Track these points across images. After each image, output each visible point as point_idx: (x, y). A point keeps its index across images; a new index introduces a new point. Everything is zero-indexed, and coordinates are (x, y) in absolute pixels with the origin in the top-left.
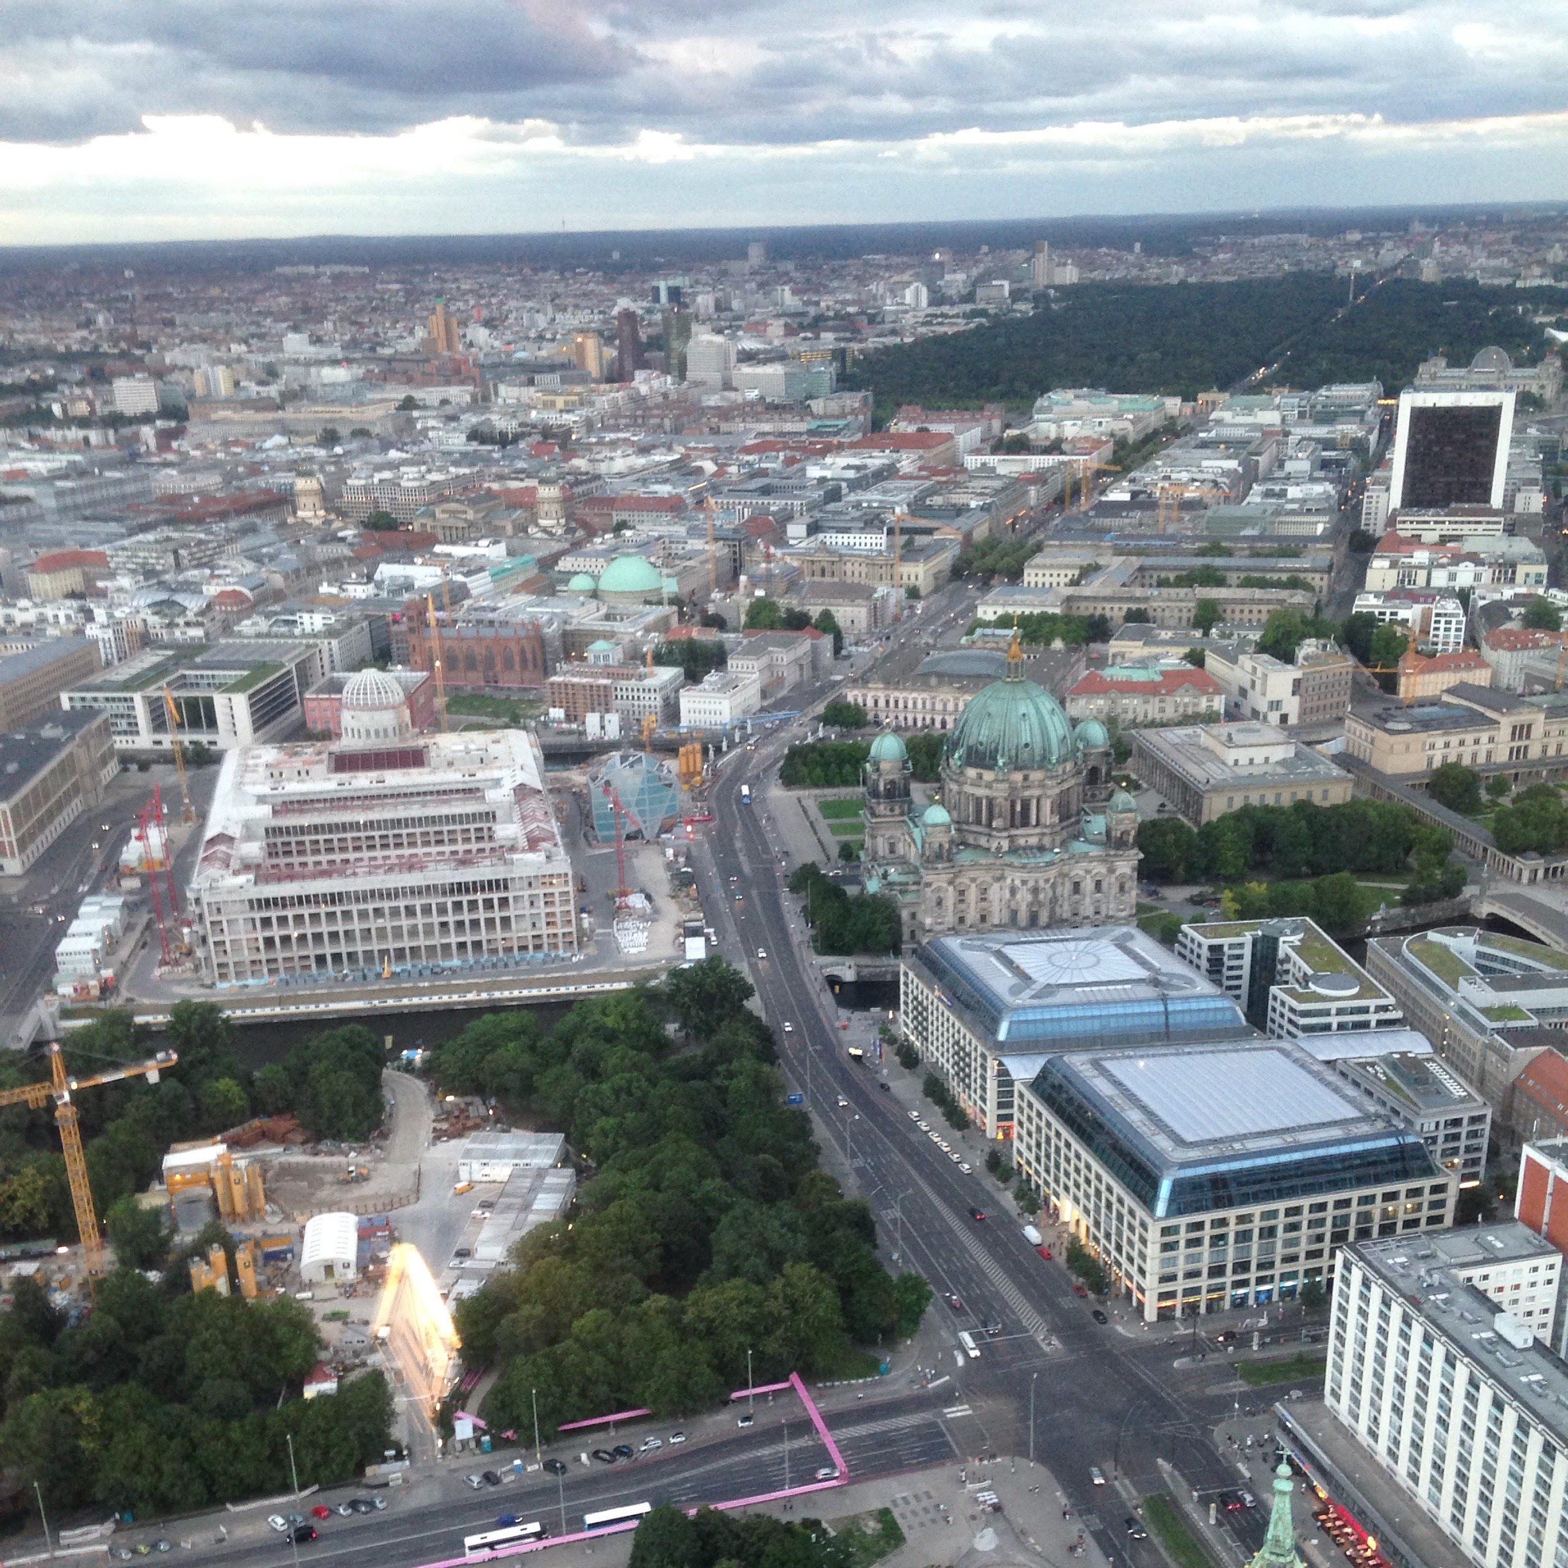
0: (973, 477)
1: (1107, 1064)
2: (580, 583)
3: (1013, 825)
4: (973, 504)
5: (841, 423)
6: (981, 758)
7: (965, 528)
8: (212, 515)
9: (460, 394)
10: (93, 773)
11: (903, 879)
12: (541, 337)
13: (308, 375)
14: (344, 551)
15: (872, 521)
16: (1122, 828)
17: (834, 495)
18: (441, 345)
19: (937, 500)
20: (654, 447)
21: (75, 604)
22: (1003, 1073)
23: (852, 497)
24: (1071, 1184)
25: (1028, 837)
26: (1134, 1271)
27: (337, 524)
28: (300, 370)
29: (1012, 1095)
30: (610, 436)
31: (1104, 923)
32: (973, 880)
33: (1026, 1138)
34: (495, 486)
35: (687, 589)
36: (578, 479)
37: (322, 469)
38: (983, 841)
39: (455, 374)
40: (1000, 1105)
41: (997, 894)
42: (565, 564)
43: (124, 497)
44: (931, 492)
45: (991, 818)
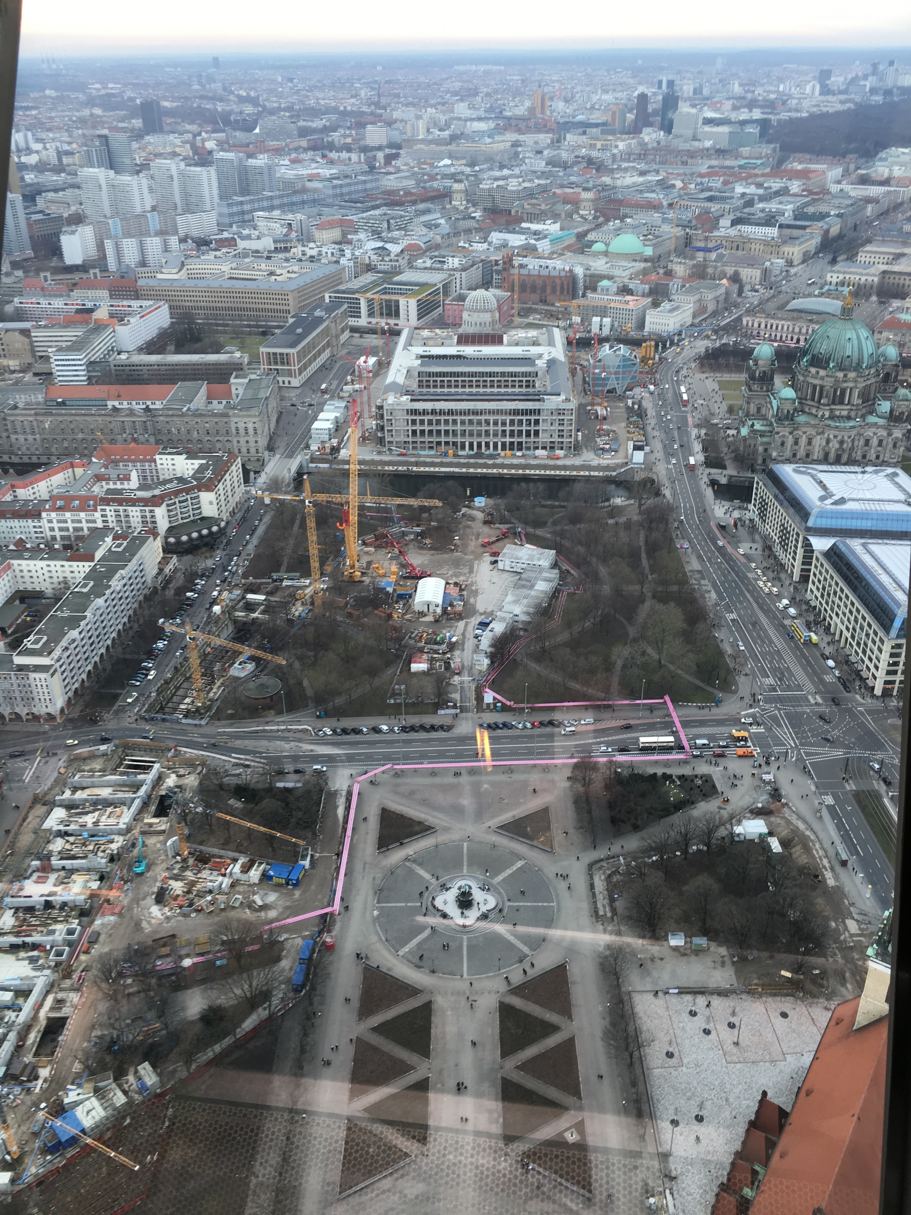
0: (834, 197)
1: (873, 548)
2: (598, 247)
3: (834, 403)
4: (832, 213)
5: (759, 162)
6: (819, 362)
7: (826, 227)
8: (408, 202)
9: (544, 138)
10: (337, 336)
11: (763, 428)
12: (593, 108)
13: (465, 126)
14: (472, 224)
15: (769, 221)
16: (900, 410)
17: (750, 203)
18: (538, 110)
19: (811, 210)
20: (649, 172)
21: (337, 246)
22: (808, 546)
23: (761, 205)
24: (840, 613)
25: (842, 410)
26: (871, 666)
27: (472, 209)
28: (462, 123)
29: (812, 558)
30: (625, 165)
31: (881, 465)
32: (805, 433)
33: (817, 583)
34: (558, 191)
35: (657, 254)
36: (605, 187)
37: (467, 179)
38: (814, 411)
39: (542, 127)
40: (803, 563)
41: (819, 442)
42: (590, 237)
43: (366, 190)
44: (807, 204)
45: (820, 397)
